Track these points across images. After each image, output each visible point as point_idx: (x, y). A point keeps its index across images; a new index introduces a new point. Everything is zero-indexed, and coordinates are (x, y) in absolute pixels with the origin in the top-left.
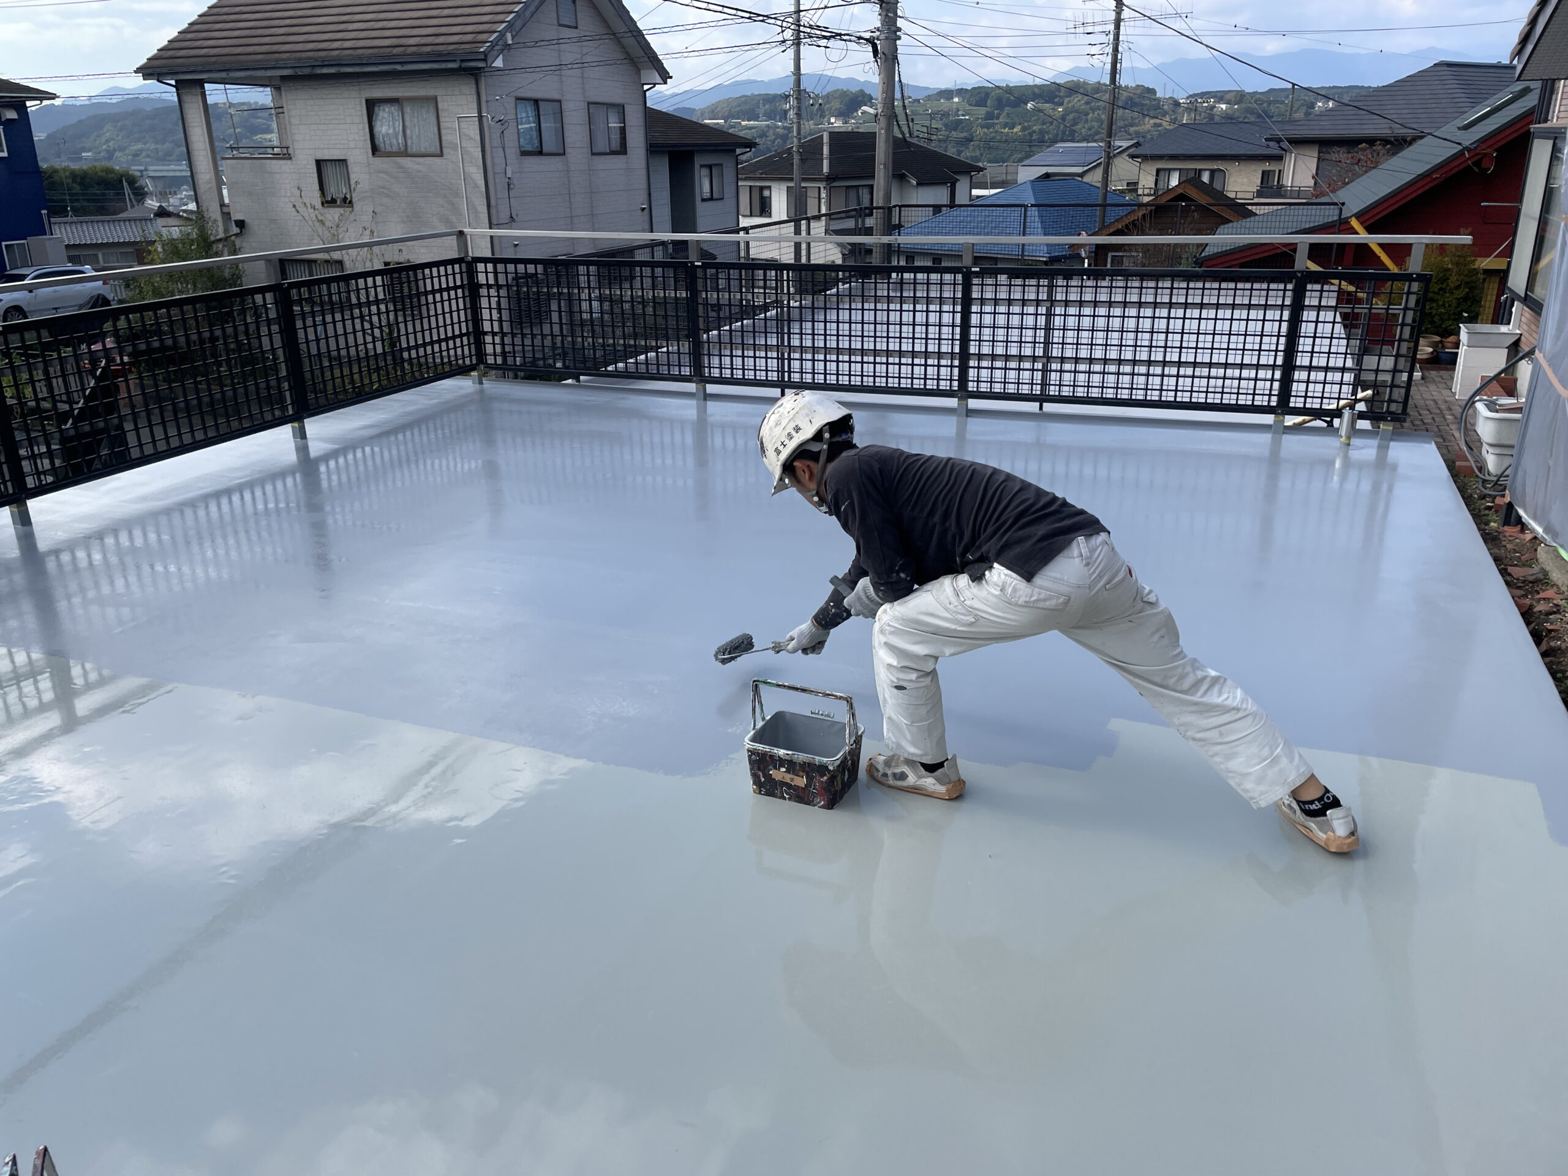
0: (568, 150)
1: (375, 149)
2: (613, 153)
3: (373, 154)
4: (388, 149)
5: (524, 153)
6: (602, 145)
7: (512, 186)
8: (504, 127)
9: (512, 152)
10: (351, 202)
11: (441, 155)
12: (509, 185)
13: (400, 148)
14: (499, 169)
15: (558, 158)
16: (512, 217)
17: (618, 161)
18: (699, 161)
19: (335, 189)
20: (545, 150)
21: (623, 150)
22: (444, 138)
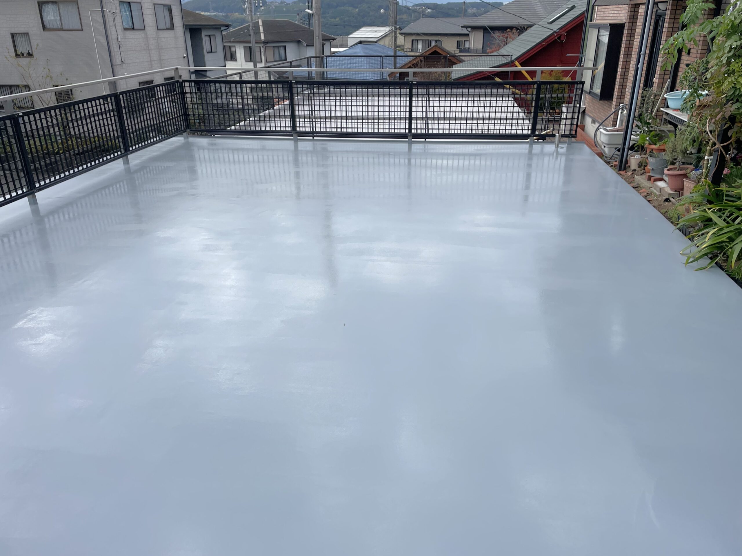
0: (146, 28)
1: (44, 28)
2: (167, 29)
3: (44, 30)
4: (52, 27)
5: (126, 29)
6: (162, 26)
7: (121, 46)
8: (115, 16)
9: (120, 29)
10: (32, 55)
11: (82, 30)
12: (119, 45)
13: (58, 27)
14: (114, 37)
15: (142, 31)
16: (122, 61)
17: (170, 33)
18: (204, 33)
19: (23, 48)
20: (135, 28)
21: (172, 27)
22: (83, 21)
